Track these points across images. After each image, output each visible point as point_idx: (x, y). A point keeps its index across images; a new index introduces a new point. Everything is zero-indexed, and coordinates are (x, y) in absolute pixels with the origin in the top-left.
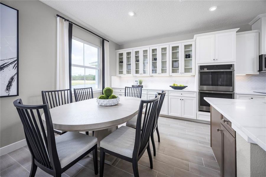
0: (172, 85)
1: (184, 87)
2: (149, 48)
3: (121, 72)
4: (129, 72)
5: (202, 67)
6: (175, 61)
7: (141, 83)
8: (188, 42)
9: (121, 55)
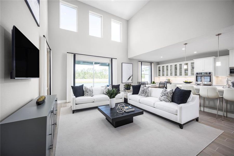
0: (185, 81)
1: (191, 82)
2: (173, 64)
3: (159, 75)
4: (163, 75)
5: (197, 74)
6: (186, 70)
7: (169, 80)
8: (192, 61)
9: (159, 67)
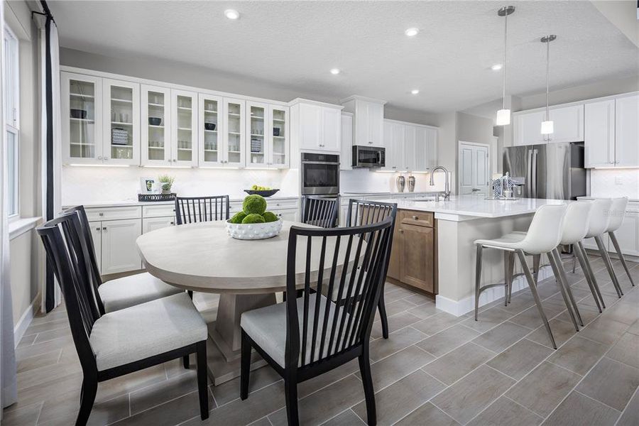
5: (306, 156)
6: (256, 139)
